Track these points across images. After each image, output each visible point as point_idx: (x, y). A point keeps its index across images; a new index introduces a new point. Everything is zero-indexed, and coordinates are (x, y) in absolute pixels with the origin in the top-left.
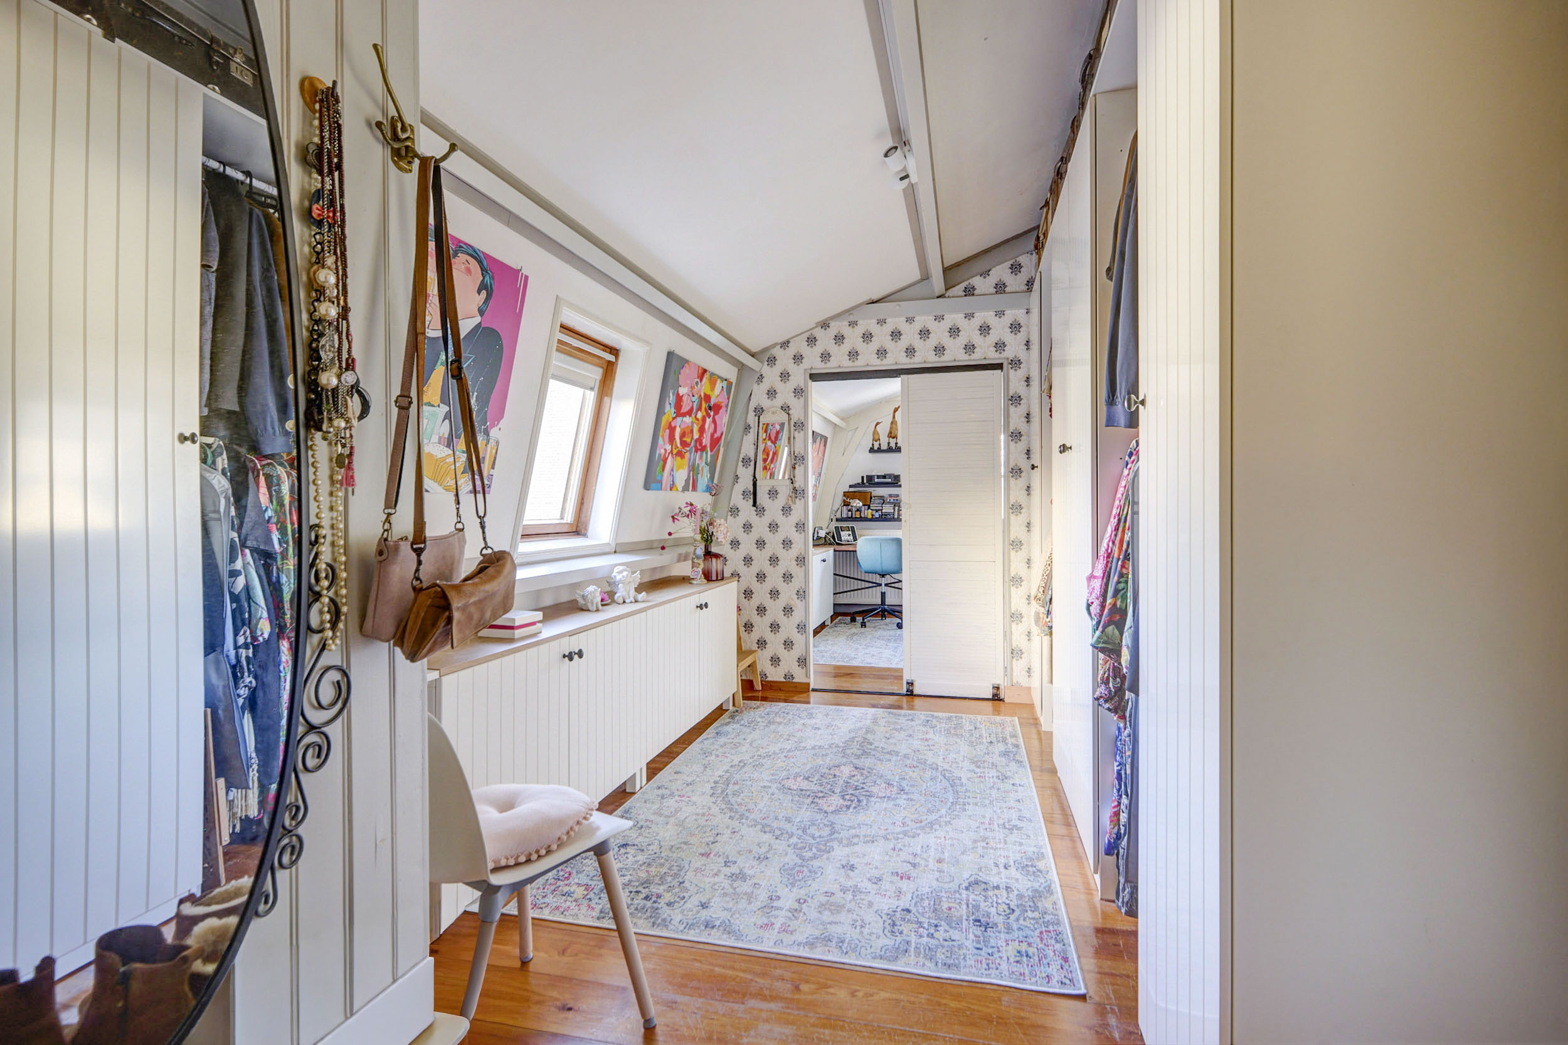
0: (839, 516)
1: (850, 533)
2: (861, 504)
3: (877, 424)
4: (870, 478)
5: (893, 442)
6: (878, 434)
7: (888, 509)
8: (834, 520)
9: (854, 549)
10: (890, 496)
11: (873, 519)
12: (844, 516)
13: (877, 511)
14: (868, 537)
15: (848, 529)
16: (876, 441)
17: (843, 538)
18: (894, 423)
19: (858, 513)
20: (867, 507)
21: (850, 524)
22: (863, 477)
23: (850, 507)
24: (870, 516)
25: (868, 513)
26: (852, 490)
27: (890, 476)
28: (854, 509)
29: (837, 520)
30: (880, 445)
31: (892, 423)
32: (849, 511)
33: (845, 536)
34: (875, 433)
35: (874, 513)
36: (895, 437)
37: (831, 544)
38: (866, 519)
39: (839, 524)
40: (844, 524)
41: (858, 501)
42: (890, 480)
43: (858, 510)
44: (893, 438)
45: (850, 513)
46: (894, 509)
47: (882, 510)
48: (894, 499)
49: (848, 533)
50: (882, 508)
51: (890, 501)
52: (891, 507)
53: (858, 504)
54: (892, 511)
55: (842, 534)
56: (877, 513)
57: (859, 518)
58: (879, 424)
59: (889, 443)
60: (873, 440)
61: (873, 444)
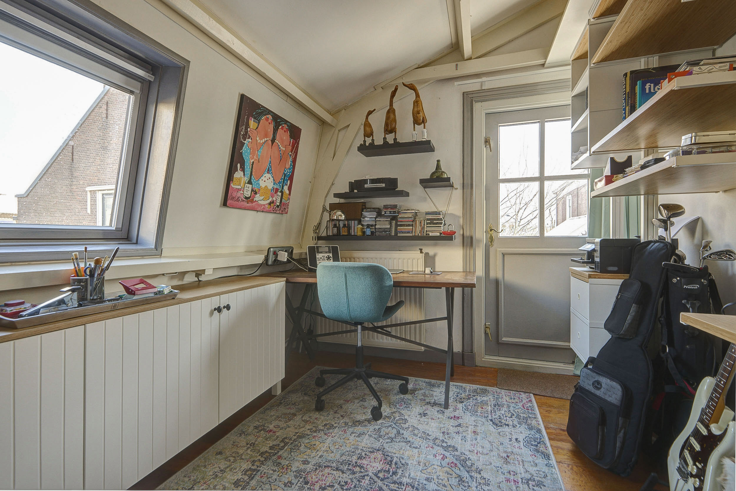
1: (331, 255)
3: (370, 113)
4: (362, 184)
6: (371, 126)
7: (383, 224)
10: (386, 207)
11: (364, 237)
12: (330, 233)
13: (369, 226)
15: (328, 250)
16: (368, 136)
17: (318, 262)
18: (391, 111)
19: (345, 228)
20: (356, 222)
22: (351, 183)
23: (335, 222)
24: (359, 233)
25: (358, 230)
26: (337, 200)
28: (341, 224)
29: (320, 238)
30: (373, 140)
31: (388, 112)
32: (335, 226)
34: (367, 124)
35: (365, 229)
36: (393, 131)
37: (291, 271)
38: (355, 238)
41: (340, 213)
43: (344, 225)
44: (391, 132)
45: (334, 230)
46: (391, 223)
47: (376, 225)
48: (390, 212)
49: (326, 255)
50: (376, 222)
51: (385, 213)
52: (386, 221)
53: (340, 218)
54: (389, 227)
55: (317, 256)
56: (368, 229)
57: (347, 235)
58: (371, 113)
59: (385, 139)
60: (365, 136)
61: (365, 141)
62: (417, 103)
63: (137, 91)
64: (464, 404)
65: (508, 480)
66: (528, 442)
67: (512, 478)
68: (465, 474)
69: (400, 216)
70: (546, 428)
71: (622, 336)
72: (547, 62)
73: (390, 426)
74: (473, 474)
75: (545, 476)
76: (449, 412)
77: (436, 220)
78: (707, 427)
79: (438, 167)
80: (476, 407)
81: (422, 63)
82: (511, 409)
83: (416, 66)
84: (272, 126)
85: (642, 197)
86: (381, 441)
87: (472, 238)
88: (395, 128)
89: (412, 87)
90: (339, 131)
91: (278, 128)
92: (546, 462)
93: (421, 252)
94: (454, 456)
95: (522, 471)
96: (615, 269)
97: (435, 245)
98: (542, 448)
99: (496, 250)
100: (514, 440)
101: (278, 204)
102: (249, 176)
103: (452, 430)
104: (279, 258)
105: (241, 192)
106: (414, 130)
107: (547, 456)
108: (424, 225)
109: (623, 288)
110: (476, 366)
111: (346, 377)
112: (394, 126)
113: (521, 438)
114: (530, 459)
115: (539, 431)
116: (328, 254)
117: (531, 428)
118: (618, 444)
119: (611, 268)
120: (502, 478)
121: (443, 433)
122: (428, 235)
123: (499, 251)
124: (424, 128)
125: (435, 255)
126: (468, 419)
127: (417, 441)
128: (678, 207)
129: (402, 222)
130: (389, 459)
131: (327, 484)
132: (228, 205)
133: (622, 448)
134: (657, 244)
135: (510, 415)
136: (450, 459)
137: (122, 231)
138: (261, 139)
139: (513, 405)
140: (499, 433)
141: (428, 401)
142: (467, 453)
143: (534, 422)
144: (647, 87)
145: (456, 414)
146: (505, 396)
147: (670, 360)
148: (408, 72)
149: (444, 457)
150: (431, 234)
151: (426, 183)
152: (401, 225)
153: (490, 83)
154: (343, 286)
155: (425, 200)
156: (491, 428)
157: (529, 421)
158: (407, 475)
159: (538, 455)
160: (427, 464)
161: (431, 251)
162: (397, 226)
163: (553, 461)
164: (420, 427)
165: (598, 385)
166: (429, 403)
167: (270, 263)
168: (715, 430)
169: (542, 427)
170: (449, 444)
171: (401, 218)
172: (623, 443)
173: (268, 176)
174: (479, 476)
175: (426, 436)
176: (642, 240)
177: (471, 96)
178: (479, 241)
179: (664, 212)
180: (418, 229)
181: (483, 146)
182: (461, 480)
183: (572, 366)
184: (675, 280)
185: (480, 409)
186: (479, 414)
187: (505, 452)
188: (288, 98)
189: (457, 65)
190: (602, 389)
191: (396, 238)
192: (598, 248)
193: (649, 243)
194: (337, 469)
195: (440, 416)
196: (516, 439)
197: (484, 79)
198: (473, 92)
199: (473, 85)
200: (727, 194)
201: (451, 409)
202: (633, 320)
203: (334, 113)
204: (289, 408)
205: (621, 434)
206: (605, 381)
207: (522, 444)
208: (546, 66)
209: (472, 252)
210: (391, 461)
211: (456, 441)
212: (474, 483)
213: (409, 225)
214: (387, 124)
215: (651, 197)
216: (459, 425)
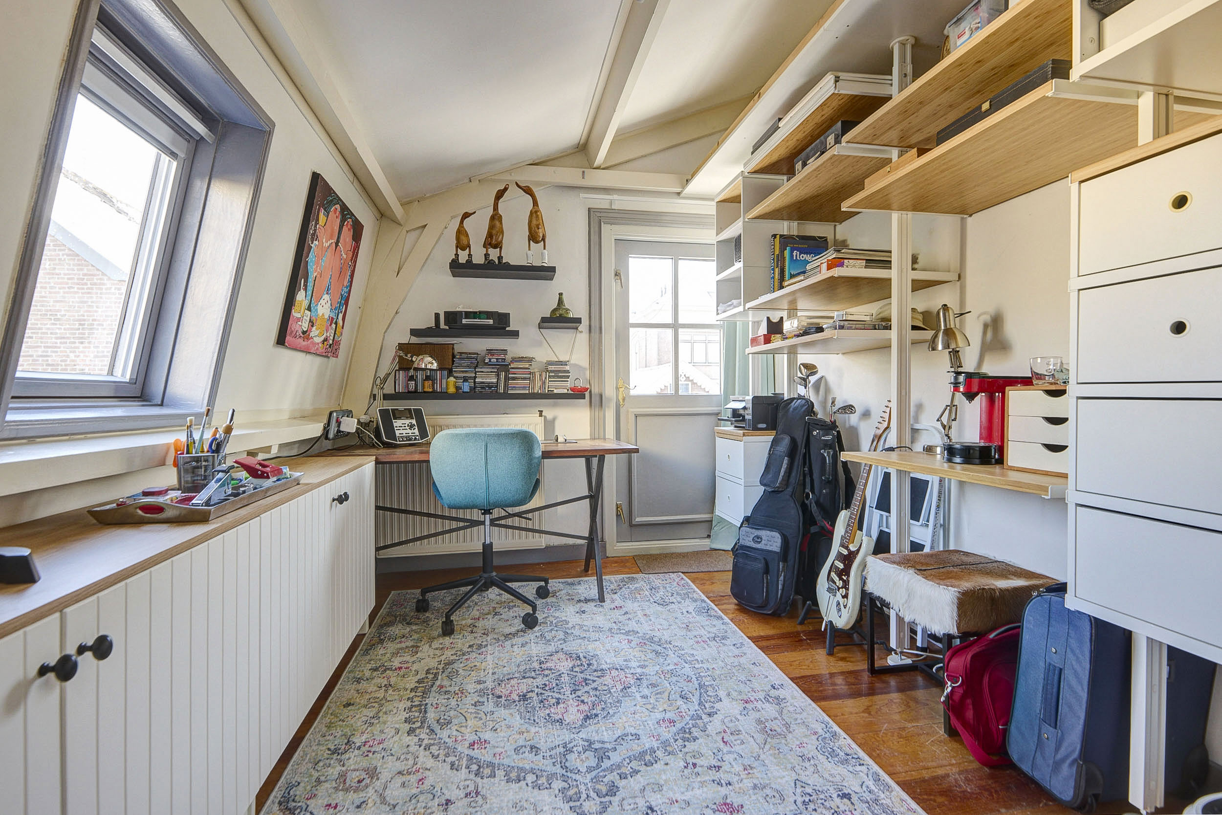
0: (389, 389)
1: (414, 422)
2: (435, 366)
3: (466, 215)
4: (452, 317)
5: (494, 254)
6: (467, 235)
7: (487, 377)
8: (379, 396)
9: (422, 457)
10: (490, 352)
11: (459, 395)
12: (401, 389)
13: (465, 380)
14: (458, 431)
15: (408, 414)
16: (463, 249)
17: (397, 433)
18: (496, 217)
19: (428, 384)
20: (446, 373)
21: (413, 405)
22: (437, 316)
23: (411, 373)
24: (452, 390)
25: (451, 384)
26: (415, 340)
27: (489, 315)
28: (420, 376)
29: (386, 397)
30: (470, 255)
31: (493, 218)
32: (411, 378)
33: (403, 428)
34: (461, 232)
35: (460, 383)
36: (498, 245)
37: (373, 446)
38: (444, 395)
39: (389, 405)
40: (401, 405)
41: (430, 359)
42: (491, 322)
43: (428, 378)
44: (495, 247)
45: (412, 384)
46: (498, 376)
47: (475, 377)
48: (497, 359)
49: (407, 422)
50: (476, 374)
51: (490, 361)
52: (492, 372)
53: (429, 366)
54: (495, 380)
55: (395, 424)
56: (466, 384)
57: (432, 392)
58: (468, 217)
59: (487, 255)
60: (457, 247)
61: (457, 255)
62: (535, 213)
63: (182, 155)
64: (618, 594)
65: (698, 642)
66: (699, 611)
67: (700, 640)
68: (658, 648)
69: (512, 366)
70: (708, 598)
71: (776, 489)
72: (684, 192)
73: (552, 630)
74: (665, 646)
75: (726, 632)
76: (607, 604)
77: (562, 373)
78: (847, 548)
79: (560, 302)
80: (633, 595)
81: (538, 159)
82: (668, 589)
83: (531, 162)
84: (338, 221)
85: (786, 356)
86: (553, 644)
87: (601, 396)
88: (501, 242)
89: (528, 191)
90: (407, 232)
91: (343, 225)
92: (721, 622)
93: (541, 415)
94: (638, 638)
95: (706, 633)
96: (764, 426)
97: (555, 405)
98: (713, 613)
99: (628, 412)
100: (685, 613)
101: (331, 342)
102: (310, 298)
103: (621, 618)
104: (342, 429)
105: (300, 323)
106: (529, 250)
107: (719, 618)
108: (546, 378)
109: (775, 443)
110: (607, 557)
111: (473, 588)
112: (500, 239)
113: (691, 609)
114: (707, 623)
115: (703, 601)
116: (410, 421)
117: (695, 601)
118: (780, 587)
119: (760, 426)
120: (691, 642)
121: (615, 622)
122: (550, 392)
123: (632, 412)
124: (544, 249)
125: (554, 419)
126: (630, 605)
127: (594, 635)
128: (814, 367)
129: (515, 374)
130: (574, 656)
131: (525, 691)
132: (286, 344)
133: (783, 590)
134: (799, 401)
135: (670, 594)
136: (636, 641)
137: (135, 383)
138: (327, 242)
139: (668, 585)
140: (669, 611)
141: (576, 599)
142: (649, 632)
143: (695, 596)
144: (794, 254)
145: (616, 604)
146: (656, 580)
147: (814, 504)
148: (517, 167)
149: (630, 642)
150: (556, 391)
151: (547, 322)
152: (514, 379)
153: (621, 202)
154: (482, 460)
155: (540, 344)
156: (660, 608)
157: (690, 596)
158: (603, 662)
159: (712, 618)
160: (617, 650)
161: (549, 413)
162: (507, 379)
163: (727, 620)
164: (585, 623)
165: (758, 539)
166: (579, 601)
167: (331, 436)
168: (852, 548)
169: (704, 597)
170: (627, 630)
171: (513, 368)
172: (783, 586)
173: (326, 297)
174: (670, 646)
175: (599, 629)
176: (786, 397)
177: (598, 214)
178: (609, 400)
179: (804, 370)
180: (538, 384)
181: (613, 280)
182: (657, 653)
183: (707, 540)
184: (815, 433)
185: (638, 596)
186: (640, 600)
187: (683, 623)
188: (356, 180)
189: (583, 172)
190: (763, 542)
191: (506, 396)
192: (750, 405)
193: (792, 399)
194: (524, 677)
195: (601, 609)
196: (687, 612)
197: (615, 197)
198: (600, 210)
199: (601, 201)
200: (845, 355)
201: (608, 601)
202: (785, 472)
203: (405, 204)
204: (401, 642)
205: (782, 578)
206: (764, 534)
207: (693, 613)
208: (682, 195)
209: (601, 414)
210: (579, 657)
211: (632, 625)
212: (670, 651)
213: (525, 379)
214: (490, 235)
215: (792, 356)
216: (626, 613)
